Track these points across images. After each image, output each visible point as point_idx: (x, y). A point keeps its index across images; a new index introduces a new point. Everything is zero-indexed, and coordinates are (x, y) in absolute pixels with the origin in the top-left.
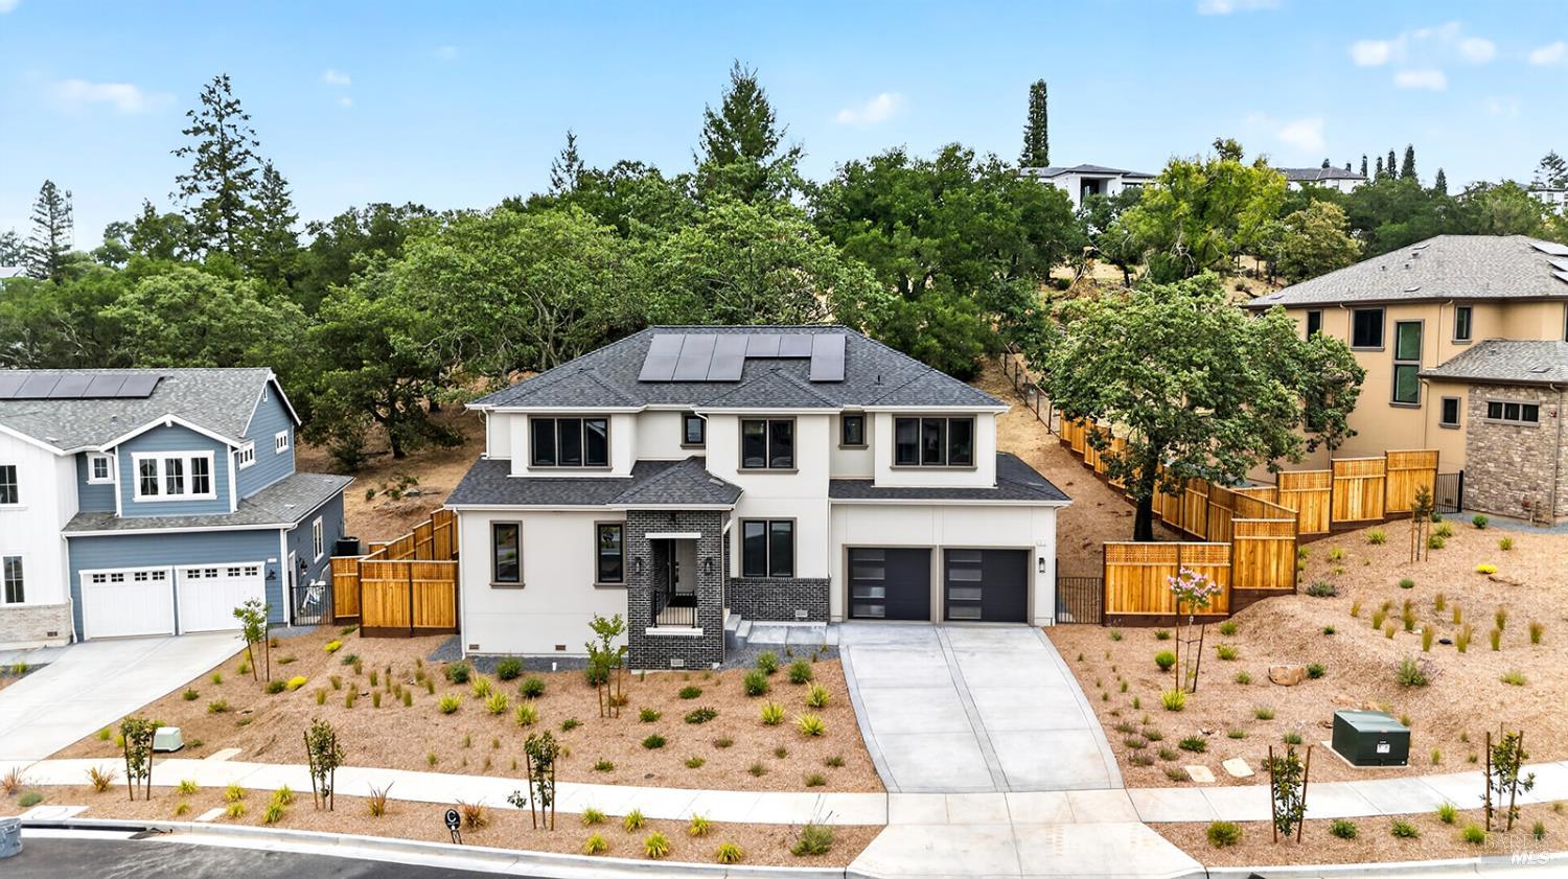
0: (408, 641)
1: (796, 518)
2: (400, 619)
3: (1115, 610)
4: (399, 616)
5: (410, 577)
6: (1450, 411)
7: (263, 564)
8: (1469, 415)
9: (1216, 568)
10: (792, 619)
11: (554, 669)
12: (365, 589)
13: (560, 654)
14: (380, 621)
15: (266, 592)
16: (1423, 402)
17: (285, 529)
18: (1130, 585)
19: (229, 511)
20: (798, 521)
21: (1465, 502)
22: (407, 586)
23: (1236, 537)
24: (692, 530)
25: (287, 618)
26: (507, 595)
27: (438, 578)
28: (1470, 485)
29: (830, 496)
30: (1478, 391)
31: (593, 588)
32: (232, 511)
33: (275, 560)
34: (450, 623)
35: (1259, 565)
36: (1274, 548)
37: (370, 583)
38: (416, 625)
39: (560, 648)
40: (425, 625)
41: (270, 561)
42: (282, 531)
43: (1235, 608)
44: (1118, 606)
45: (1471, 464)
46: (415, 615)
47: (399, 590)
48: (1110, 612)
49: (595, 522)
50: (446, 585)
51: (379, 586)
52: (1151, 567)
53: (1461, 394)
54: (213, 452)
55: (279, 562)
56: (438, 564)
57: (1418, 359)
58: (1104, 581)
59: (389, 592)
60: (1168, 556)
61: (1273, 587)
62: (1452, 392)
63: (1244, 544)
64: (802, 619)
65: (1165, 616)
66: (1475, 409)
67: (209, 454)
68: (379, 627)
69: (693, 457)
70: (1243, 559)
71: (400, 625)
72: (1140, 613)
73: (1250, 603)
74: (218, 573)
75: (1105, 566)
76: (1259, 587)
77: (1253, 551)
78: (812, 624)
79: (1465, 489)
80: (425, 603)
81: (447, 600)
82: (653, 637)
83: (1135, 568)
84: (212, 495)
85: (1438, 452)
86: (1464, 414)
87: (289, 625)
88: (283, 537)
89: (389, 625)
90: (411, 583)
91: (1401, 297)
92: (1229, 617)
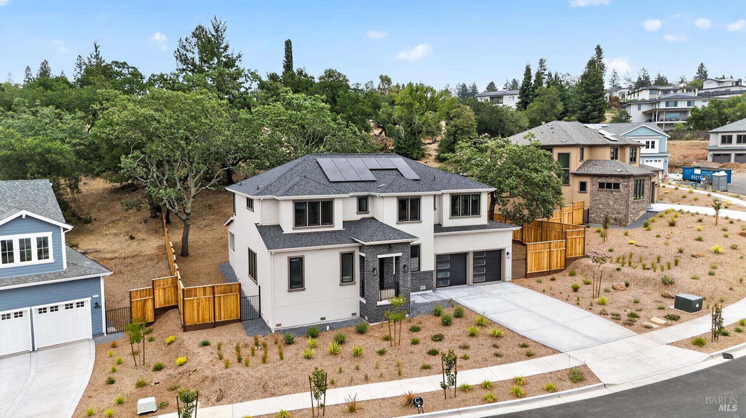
0: (213, 329)
1: (421, 244)
2: (208, 318)
3: (530, 271)
4: (207, 317)
5: (214, 294)
6: (583, 187)
7: (89, 299)
8: (591, 187)
9: (561, 250)
10: (419, 291)
11: (328, 329)
12: (187, 304)
13: (323, 322)
14: (196, 321)
15: (92, 316)
16: (571, 183)
17: (103, 277)
18: (535, 260)
19: (63, 268)
20: (422, 244)
21: (590, 220)
22: (212, 300)
23: (567, 237)
24: (398, 252)
25: (104, 331)
26: (297, 295)
27: (230, 293)
28: (591, 214)
29: (434, 232)
30: (594, 179)
31: (339, 286)
32: (64, 269)
33: (97, 296)
34: (237, 316)
35: (574, 248)
36: (578, 240)
37: (190, 300)
38: (217, 320)
39: (323, 319)
40: (223, 320)
41: (94, 296)
42: (101, 278)
43: (567, 265)
44: (531, 269)
45: (592, 205)
46: (217, 314)
47: (207, 302)
48: (528, 272)
49: (340, 253)
50: (235, 296)
51: (195, 302)
52: (541, 252)
53: (588, 180)
54: (51, 233)
55: (100, 297)
56: (230, 285)
57: (568, 167)
58: (526, 259)
59: (201, 304)
60: (547, 247)
61: (578, 256)
62: (583, 180)
63: (569, 240)
64: (423, 290)
65: (546, 271)
66: (593, 185)
67: (49, 235)
68: (195, 324)
69: (363, 218)
70: (569, 246)
71: (208, 322)
72: (538, 271)
73: (571, 263)
74: (59, 308)
75: (526, 253)
76: (574, 256)
77: (572, 243)
78: (427, 292)
79: (590, 215)
80: (222, 307)
81: (235, 305)
82: (380, 306)
83: (536, 253)
84: (51, 260)
85: (584, 202)
86: (589, 187)
87: (105, 334)
88: (102, 282)
89: (201, 322)
90: (214, 297)
91: (559, 144)
92: (565, 269)
